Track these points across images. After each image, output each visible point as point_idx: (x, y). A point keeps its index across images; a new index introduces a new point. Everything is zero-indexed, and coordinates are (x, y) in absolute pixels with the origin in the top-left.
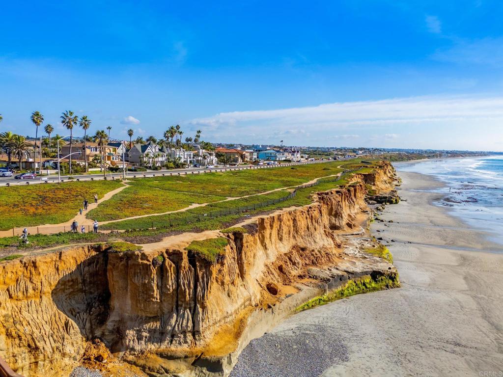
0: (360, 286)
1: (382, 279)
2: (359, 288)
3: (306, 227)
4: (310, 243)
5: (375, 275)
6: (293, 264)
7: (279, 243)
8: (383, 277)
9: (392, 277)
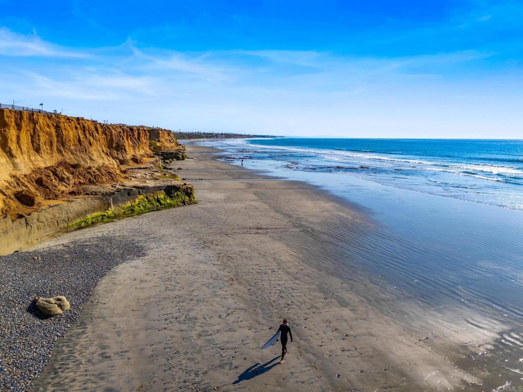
0: (154, 202)
1: (177, 195)
2: (153, 204)
3: (76, 140)
4: (84, 160)
5: (170, 191)
6: (60, 180)
7: (35, 155)
8: (179, 193)
9: (189, 192)
